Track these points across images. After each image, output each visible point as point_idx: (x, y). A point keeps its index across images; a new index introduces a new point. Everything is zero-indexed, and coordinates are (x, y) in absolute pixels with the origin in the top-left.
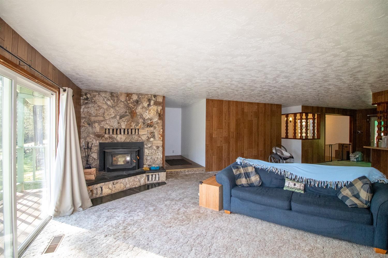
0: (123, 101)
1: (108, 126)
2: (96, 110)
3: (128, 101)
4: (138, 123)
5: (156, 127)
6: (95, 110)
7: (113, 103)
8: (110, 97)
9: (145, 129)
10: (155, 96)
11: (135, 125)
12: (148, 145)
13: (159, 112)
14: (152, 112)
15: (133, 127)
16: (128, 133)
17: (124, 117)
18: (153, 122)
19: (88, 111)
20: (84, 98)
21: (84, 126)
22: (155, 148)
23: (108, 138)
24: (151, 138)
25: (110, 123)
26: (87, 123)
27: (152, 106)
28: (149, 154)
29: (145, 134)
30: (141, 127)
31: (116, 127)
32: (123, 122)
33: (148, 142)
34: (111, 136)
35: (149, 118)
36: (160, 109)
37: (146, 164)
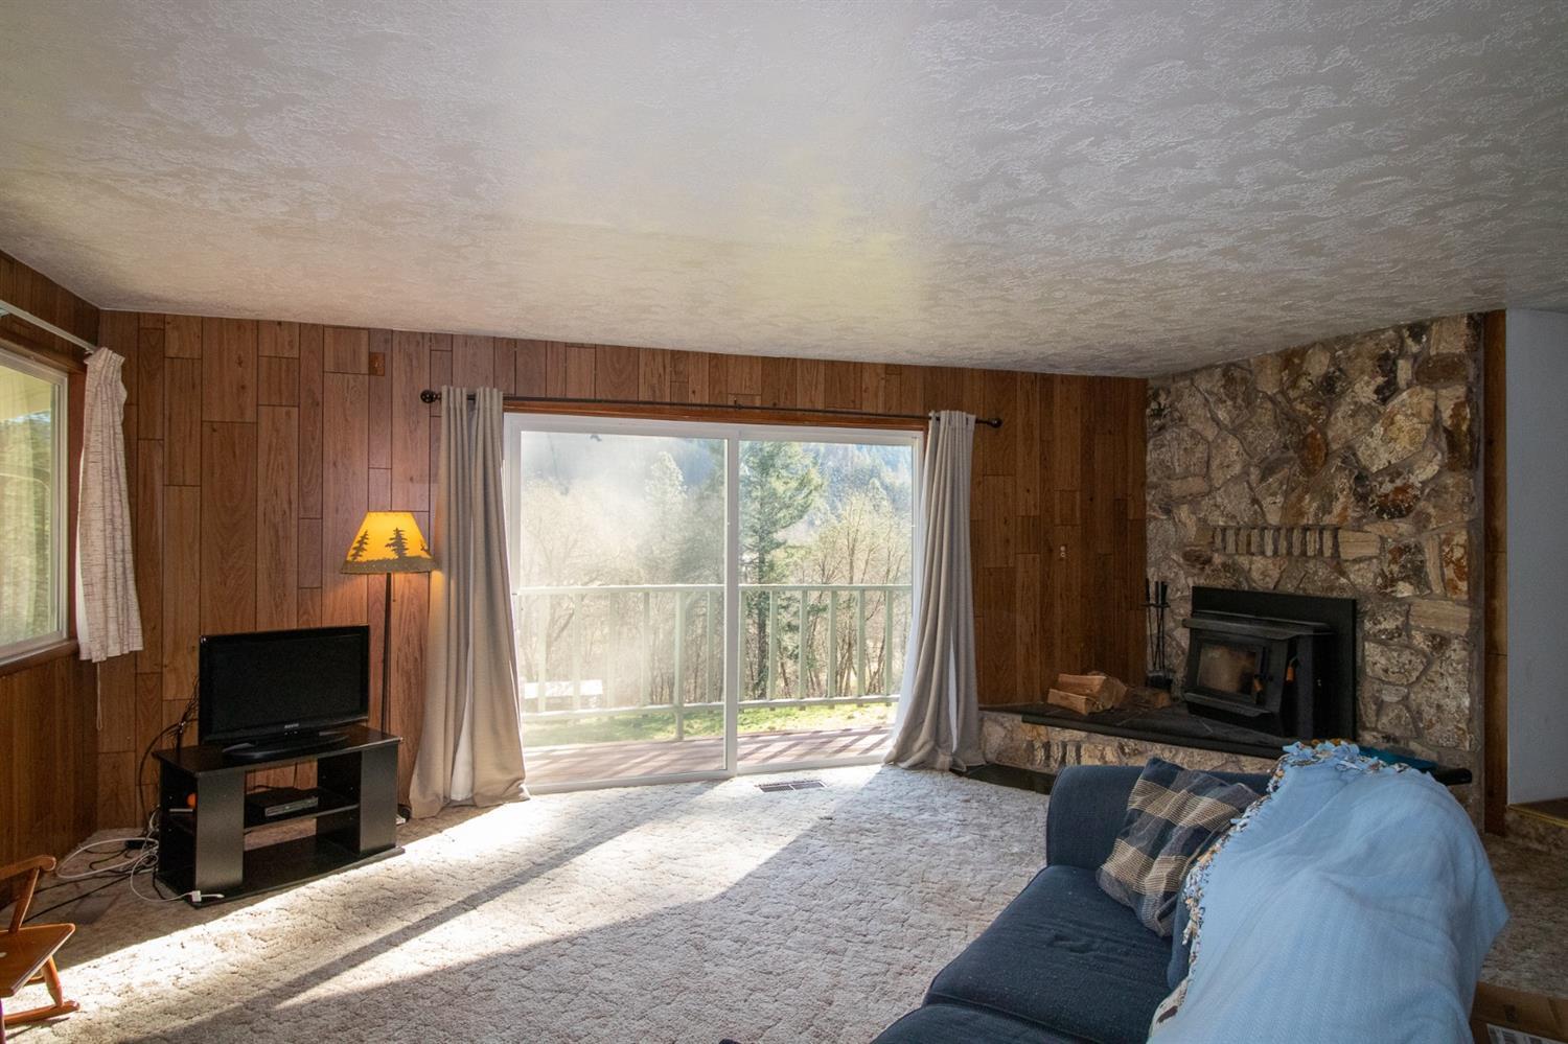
0: (1269, 393)
1: (1220, 518)
2: (1185, 449)
3: (1288, 388)
4: (1332, 498)
5: (1429, 516)
6: (1182, 452)
7: (1235, 413)
8: (1222, 390)
9: (1366, 528)
10: (1418, 330)
11: (1318, 508)
12: (1382, 619)
13: (1448, 423)
14: (1407, 429)
15: (1309, 520)
16: (1290, 552)
17: (1274, 473)
18: (1412, 486)
19: (1162, 457)
20: (1152, 409)
21: (1155, 518)
22: (1419, 639)
23: (1220, 567)
24: (1403, 579)
25: (1226, 501)
26: (1160, 507)
27: (1405, 394)
28: (1386, 671)
29: (1370, 559)
30: (1345, 518)
31: (1246, 519)
32: (1271, 495)
33: (1385, 605)
34: (1230, 561)
35: (1389, 462)
36: (1452, 402)
37: (1375, 729)
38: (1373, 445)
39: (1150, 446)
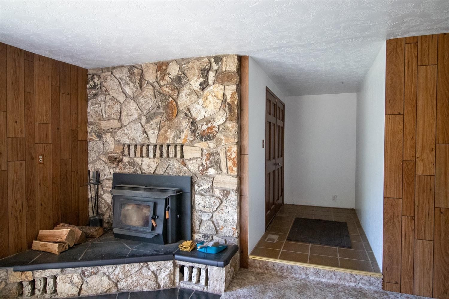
0: (151, 82)
1: (127, 140)
2: (109, 106)
3: (160, 80)
4: (181, 131)
5: (222, 140)
6: (107, 108)
7: (134, 90)
8: (128, 78)
9: (196, 145)
10: (218, 59)
11: (174, 136)
12: (202, 185)
13: (229, 100)
14: (212, 102)
15: (170, 141)
16: (161, 156)
17: (154, 119)
18: (214, 127)
19: (96, 109)
20: (90, 85)
21: (93, 140)
22: (218, 193)
23: (127, 163)
24: (211, 167)
25: (130, 132)
26: (95, 134)
27: (212, 87)
28: (204, 207)
29: (197, 158)
30: (186, 140)
31: (140, 141)
32: (152, 129)
33: (203, 178)
34: (132, 161)
35: (205, 116)
36: (231, 92)
37: (199, 232)
38: (198, 109)
39: (90, 103)
